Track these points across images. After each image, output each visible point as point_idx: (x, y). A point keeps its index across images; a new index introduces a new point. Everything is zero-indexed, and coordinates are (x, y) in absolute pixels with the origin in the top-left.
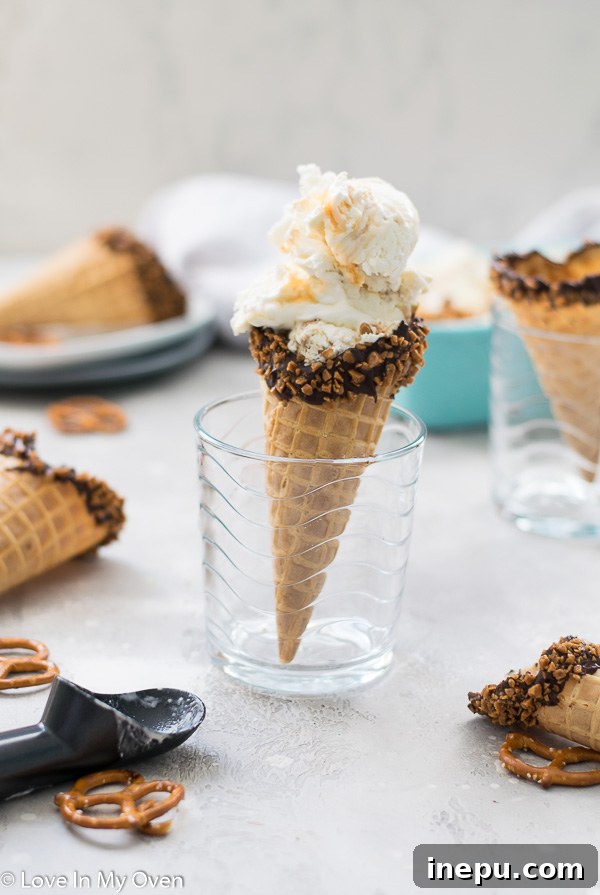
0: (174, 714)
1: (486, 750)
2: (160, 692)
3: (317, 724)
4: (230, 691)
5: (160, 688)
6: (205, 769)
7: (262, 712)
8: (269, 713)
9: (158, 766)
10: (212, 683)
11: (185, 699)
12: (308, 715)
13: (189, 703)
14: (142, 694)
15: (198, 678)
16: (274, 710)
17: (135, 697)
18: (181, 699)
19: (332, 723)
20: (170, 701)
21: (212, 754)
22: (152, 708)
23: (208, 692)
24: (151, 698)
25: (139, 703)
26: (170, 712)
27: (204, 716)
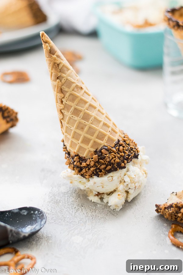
0: (34, 218)
1: (163, 232)
2: (28, 208)
3: (93, 219)
4: (58, 201)
5: (28, 206)
6: (46, 244)
7: (71, 212)
8: (74, 212)
9: (27, 243)
10: (51, 197)
11: (38, 212)
12: (90, 214)
13: (40, 214)
14: (21, 209)
15: (46, 194)
16: (76, 211)
17: (17, 211)
18: (37, 212)
19: (99, 218)
20: (32, 212)
21: (50, 235)
22: (24, 215)
23: (49, 202)
24: (24, 211)
25: (20, 213)
26: (33, 217)
27: (46, 222)
